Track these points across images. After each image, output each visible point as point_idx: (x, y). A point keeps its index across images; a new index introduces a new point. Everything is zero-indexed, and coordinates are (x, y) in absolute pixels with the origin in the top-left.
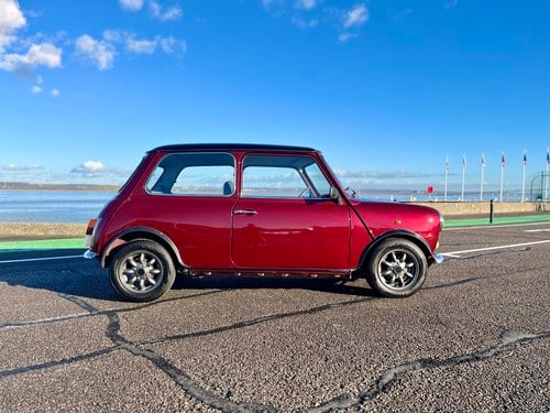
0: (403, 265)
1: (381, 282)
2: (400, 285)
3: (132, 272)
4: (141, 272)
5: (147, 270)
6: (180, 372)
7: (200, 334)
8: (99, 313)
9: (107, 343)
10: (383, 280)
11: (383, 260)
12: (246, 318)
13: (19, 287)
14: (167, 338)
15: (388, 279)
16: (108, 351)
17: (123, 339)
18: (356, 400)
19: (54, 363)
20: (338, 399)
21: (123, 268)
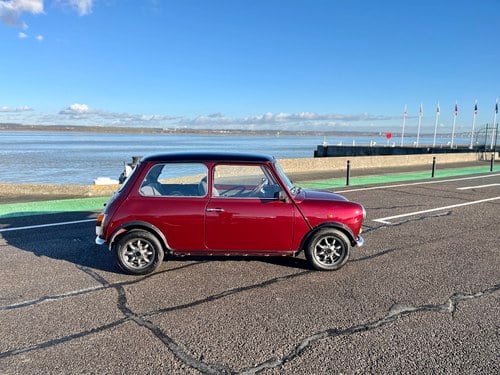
0: (332, 248)
1: (317, 260)
2: (330, 262)
3: (131, 253)
4: (138, 254)
5: (142, 252)
6: (170, 340)
7: (182, 307)
8: (110, 286)
9: (120, 315)
10: (318, 258)
11: (318, 244)
12: (216, 292)
13: (44, 258)
14: (161, 310)
15: (322, 257)
16: (121, 321)
17: (130, 312)
18: (280, 362)
19: (87, 333)
20: (269, 361)
21: (125, 251)
